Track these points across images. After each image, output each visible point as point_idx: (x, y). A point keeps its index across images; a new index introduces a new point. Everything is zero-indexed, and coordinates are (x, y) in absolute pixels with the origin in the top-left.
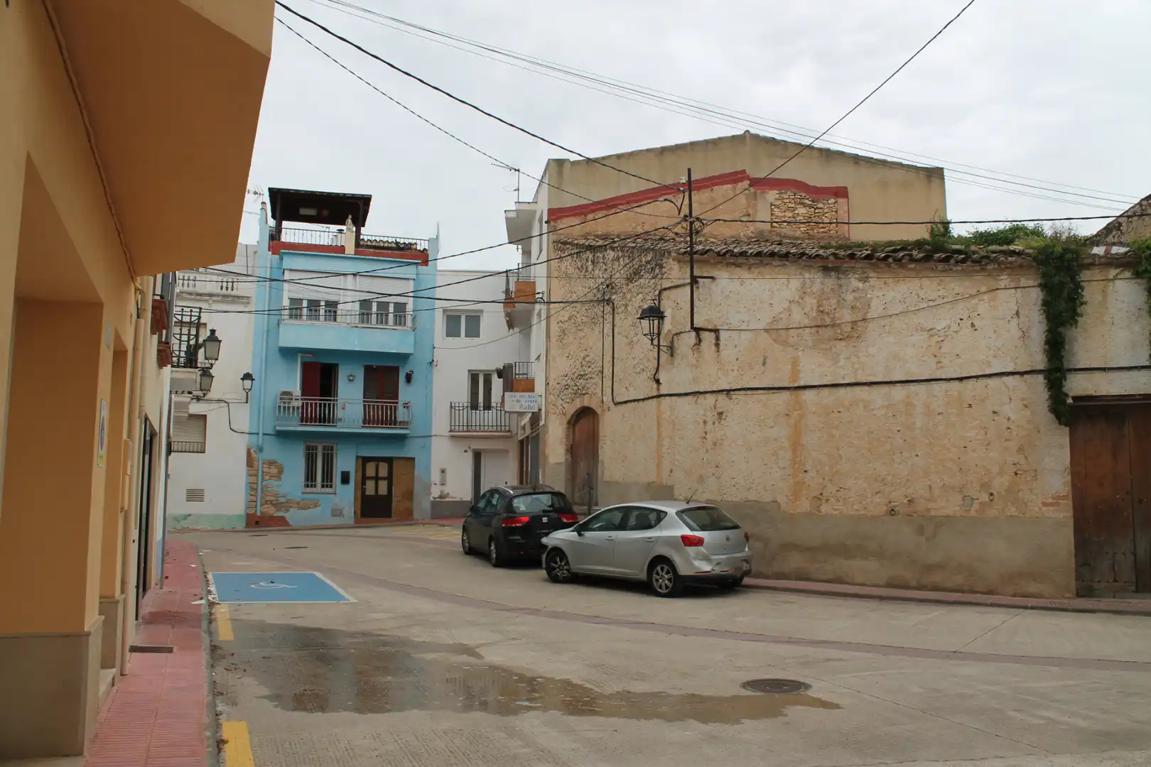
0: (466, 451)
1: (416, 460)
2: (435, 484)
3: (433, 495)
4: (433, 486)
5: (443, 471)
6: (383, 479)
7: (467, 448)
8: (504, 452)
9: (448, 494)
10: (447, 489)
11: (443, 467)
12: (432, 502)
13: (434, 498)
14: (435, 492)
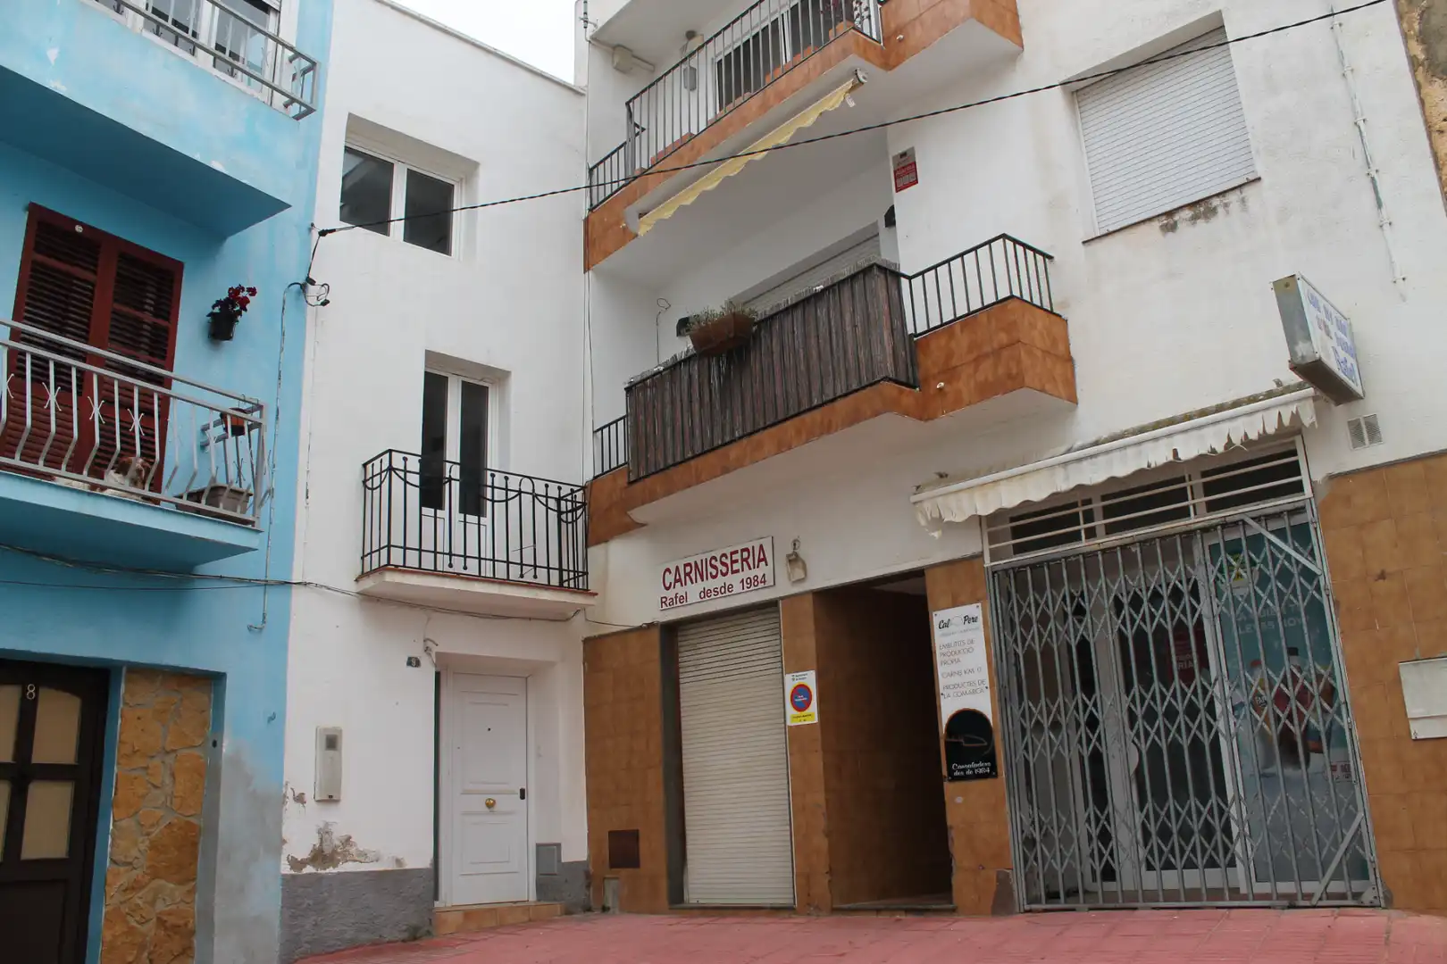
0: (413, 662)
1: (229, 682)
2: (300, 799)
3: (287, 851)
4: (291, 806)
5: (332, 742)
6: (53, 773)
7: (417, 652)
8: (526, 676)
9: (347, 841)
10: (342, 822)
11: (331, 722)
12: (287, 880)
13: (296, 864)
14: (299, 834)
